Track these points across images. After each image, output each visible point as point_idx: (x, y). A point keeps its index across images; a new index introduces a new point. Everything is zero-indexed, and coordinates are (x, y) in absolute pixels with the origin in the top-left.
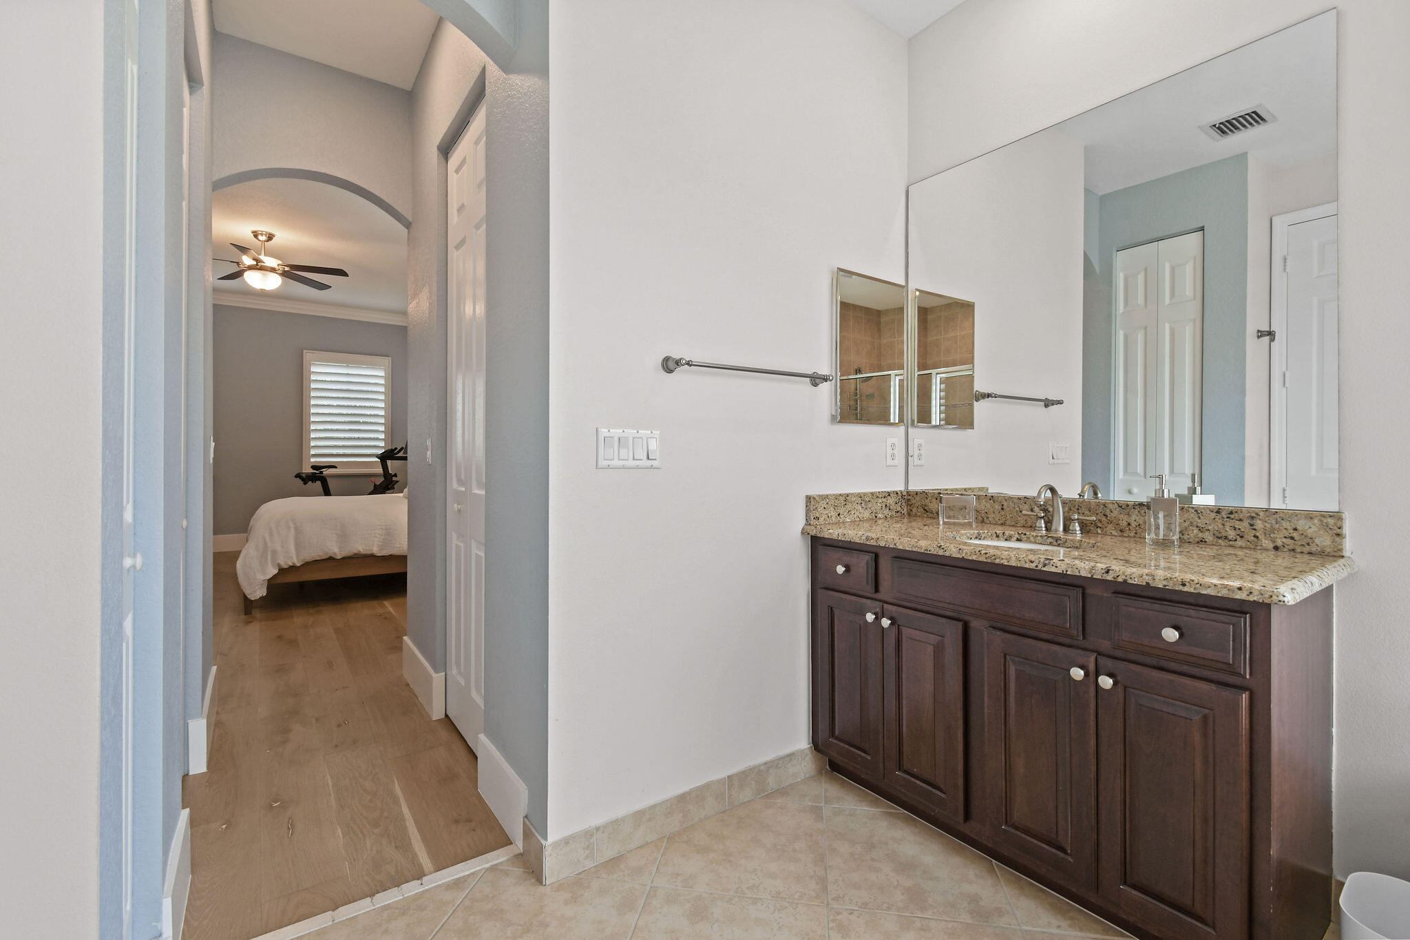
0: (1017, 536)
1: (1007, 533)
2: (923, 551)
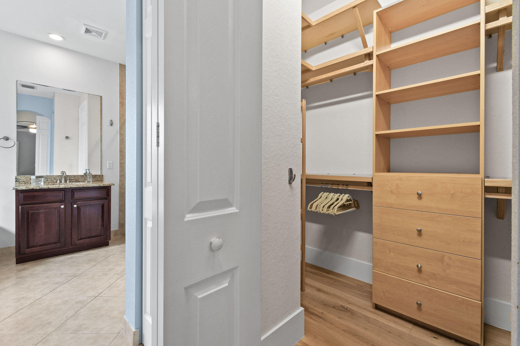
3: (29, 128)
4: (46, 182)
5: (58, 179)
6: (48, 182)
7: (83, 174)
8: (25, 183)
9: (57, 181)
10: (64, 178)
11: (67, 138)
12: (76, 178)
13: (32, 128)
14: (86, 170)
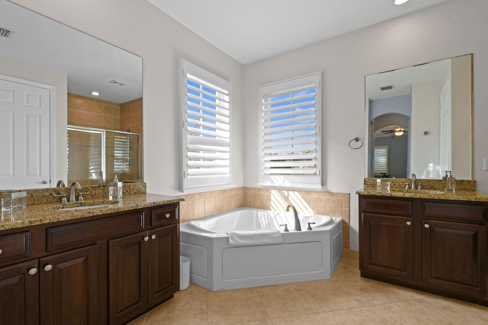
0: (62, 206)
1: (58, 206)
2: (80, 217)
3: (394, 132)
4: (393, 187)
5: (407, 184)
6: (396, 187)
7: (441, 178)
8: (373, 186)
9: (406, 186)
10: (413, 183)
11: (426, 133)
12: (431, 183)
13: (397, 131)
14: (446, 173)
